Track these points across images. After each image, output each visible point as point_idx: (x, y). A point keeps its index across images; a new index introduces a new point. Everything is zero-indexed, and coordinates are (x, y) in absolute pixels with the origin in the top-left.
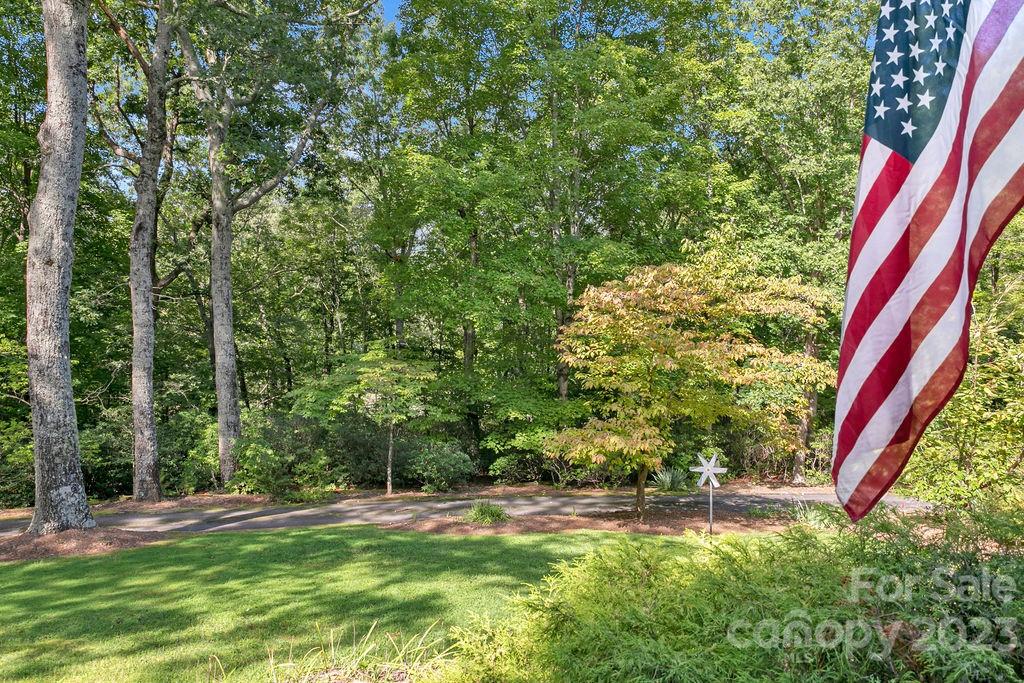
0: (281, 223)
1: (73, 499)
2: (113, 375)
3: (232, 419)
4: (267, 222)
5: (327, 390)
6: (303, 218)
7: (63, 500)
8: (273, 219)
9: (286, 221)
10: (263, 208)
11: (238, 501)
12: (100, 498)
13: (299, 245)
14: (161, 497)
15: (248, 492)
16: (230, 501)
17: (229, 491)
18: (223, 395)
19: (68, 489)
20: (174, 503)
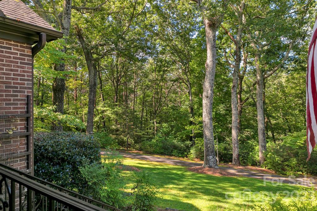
0: (286, 81)
1: (213, 160)
2: (229, 128)
3: (263, 144)
4: (281, 81)
5: (295, 137)
6: (293, 78)
7: (210, 159)
8: (283, 80)
9: (288, 80)
10: (279, 77)
11: (264, 171)
12: (224, 162)
13: (292, 88)
14: (240, 165)
15: (268, 168)
16: (261, 170)
17: (262, 167)
18: (260, 137)
19: (212, 157)
20: (244, 167)
